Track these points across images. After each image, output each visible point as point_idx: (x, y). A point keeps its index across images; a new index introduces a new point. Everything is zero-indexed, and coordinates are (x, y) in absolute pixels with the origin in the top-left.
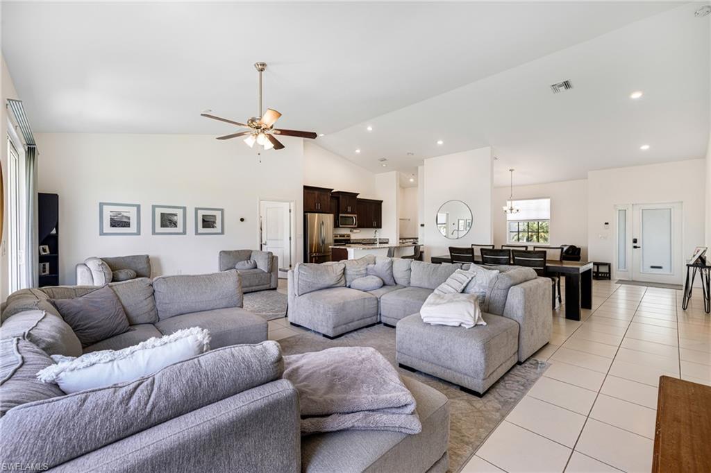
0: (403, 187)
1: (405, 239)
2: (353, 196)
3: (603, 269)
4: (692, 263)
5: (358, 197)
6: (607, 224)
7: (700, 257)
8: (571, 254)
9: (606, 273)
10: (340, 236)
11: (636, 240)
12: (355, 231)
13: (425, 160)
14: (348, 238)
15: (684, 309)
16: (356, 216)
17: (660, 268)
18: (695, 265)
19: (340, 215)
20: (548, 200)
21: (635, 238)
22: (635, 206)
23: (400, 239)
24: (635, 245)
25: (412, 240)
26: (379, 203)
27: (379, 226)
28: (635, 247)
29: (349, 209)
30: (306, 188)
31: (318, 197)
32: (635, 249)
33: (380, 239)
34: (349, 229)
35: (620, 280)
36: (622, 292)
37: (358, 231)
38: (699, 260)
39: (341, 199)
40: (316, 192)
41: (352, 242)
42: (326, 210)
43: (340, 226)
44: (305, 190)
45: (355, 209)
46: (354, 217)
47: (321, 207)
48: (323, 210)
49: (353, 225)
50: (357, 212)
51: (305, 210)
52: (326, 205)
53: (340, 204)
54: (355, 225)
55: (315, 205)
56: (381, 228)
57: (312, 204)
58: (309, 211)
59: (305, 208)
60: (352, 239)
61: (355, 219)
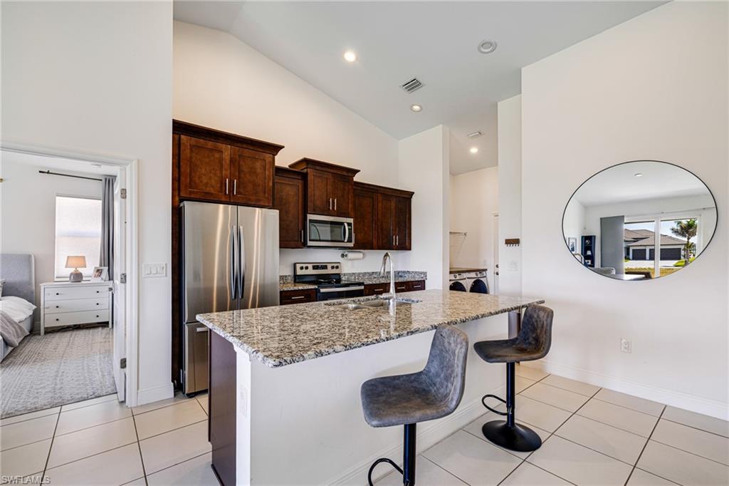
0: (457, 170)
1: (460, 272)
2: (345, 174)
5: (357, 178)
10: (315, 268)
12: (351, 255)
13: (499, 103)
14: (335, 271)
16: (351, 220)
19: (310, 217)
23: (451, 273)
25: (473, 275)
26: (404, 198)
27: (405, 245)
29: (334, 203)
30: (180, 128)
31: (232, 161)
33: (397, 274)
34: (341, 252)
37: (360, 255)
39: (310, 178)
40: (227, 150)
41: (344, 279)
42: (259, 200)
43: (310, 243)
44: (182, 137)
45: (350, 205)
46: (346, 224)
47: (242, 190)
48: (250, 199)
49: (346, 241)
50: (352, 214)
51: (183, 194)
52: (259, 185)
53: (309, 190)
54: (350, 241)
55: (222, 183)
56: (410, 249)
57: (210, 178)
58: (193, 196)
59: (182, 188)
60: (345, 275)
61: (349, 229)
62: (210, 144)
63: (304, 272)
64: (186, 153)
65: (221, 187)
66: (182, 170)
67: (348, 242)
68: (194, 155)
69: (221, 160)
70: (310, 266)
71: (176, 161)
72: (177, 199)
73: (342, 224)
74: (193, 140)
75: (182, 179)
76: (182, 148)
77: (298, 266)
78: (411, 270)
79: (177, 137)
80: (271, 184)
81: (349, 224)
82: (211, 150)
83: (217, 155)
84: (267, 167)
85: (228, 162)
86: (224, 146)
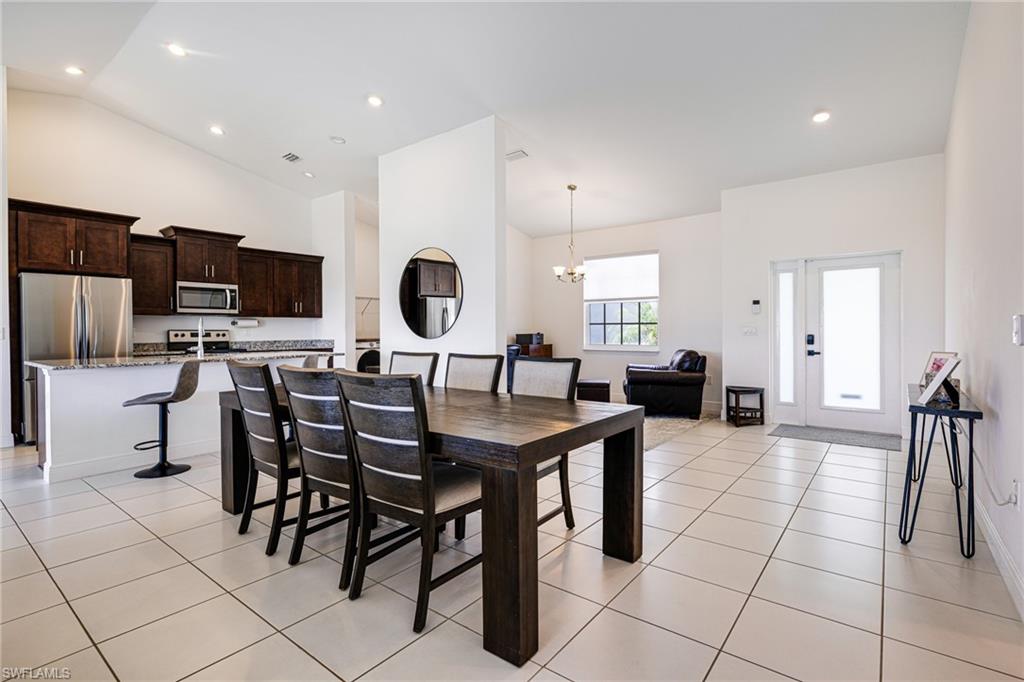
2: (226, 241)
3: (749, 402)
4: (924, 399)
6: (756, 302)
7: (946, 383)
8: (687, 370)
9: (755, 410)
10: (194, 335)
11: (812, 336)
14: (221, 339)
15: (904, 542)
16: (236, 287)
17: (857, 397)
18: (933, 407)
19: (180, 284)
20: (655, 258)
21: (810, 333)
22: (809, 264)
23: (358, 341)
24: (811, 347)
26: (315, 263)
27: (313, 312)
28: (811, 353)
29: (211, 270)
30: (15, 205)
31: (77, 233)
32: (810, 357)
35: (782, 425)
36: (786, 450)
38: (943, 392)
39: (180, 245)
42: (111, 269)
43: (179, 310)
44: (19, 212)
45: (233, 272)
46: (228, 291)
47: (90, 260)
48: (99, 269)
49: (228, 307)
50: (236, 280)
51: (21, 265)
52: (110, 255)
53: (179, 257)
54: (233, 306)
55: (66, 254)
56: (320, 316)
57: (52, 250)
58: (32, 267)
59: (20, 259)
60: (236, 343)
61: (231, 296)
62: (51, 218)
63: (179, 339)
64: (23, 227)
65: (66, 257)
66: (20, 243)
67: (231, 308)
68: (33, 229)
69: (65, 232)
70: (188, 334)
71: (14, 235)
72: (15, 269)
73: (224, 290)
74: (32, 216)
75: (20, 251)
76: (19, 223)
77: (172, 334)
78: (321, 339)
79: (14, 212)
80: (125, 254)
81: (232, 291)
82: (53, 224)
83: (60, 228)
84: (120, 237)
85: (73, 233)
86: (68, 219)
